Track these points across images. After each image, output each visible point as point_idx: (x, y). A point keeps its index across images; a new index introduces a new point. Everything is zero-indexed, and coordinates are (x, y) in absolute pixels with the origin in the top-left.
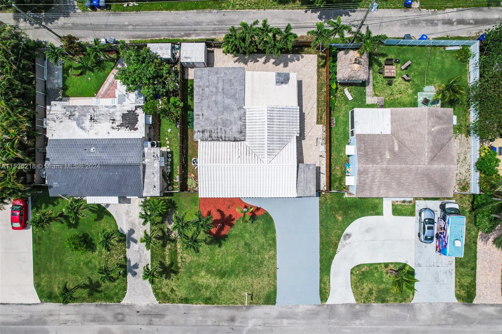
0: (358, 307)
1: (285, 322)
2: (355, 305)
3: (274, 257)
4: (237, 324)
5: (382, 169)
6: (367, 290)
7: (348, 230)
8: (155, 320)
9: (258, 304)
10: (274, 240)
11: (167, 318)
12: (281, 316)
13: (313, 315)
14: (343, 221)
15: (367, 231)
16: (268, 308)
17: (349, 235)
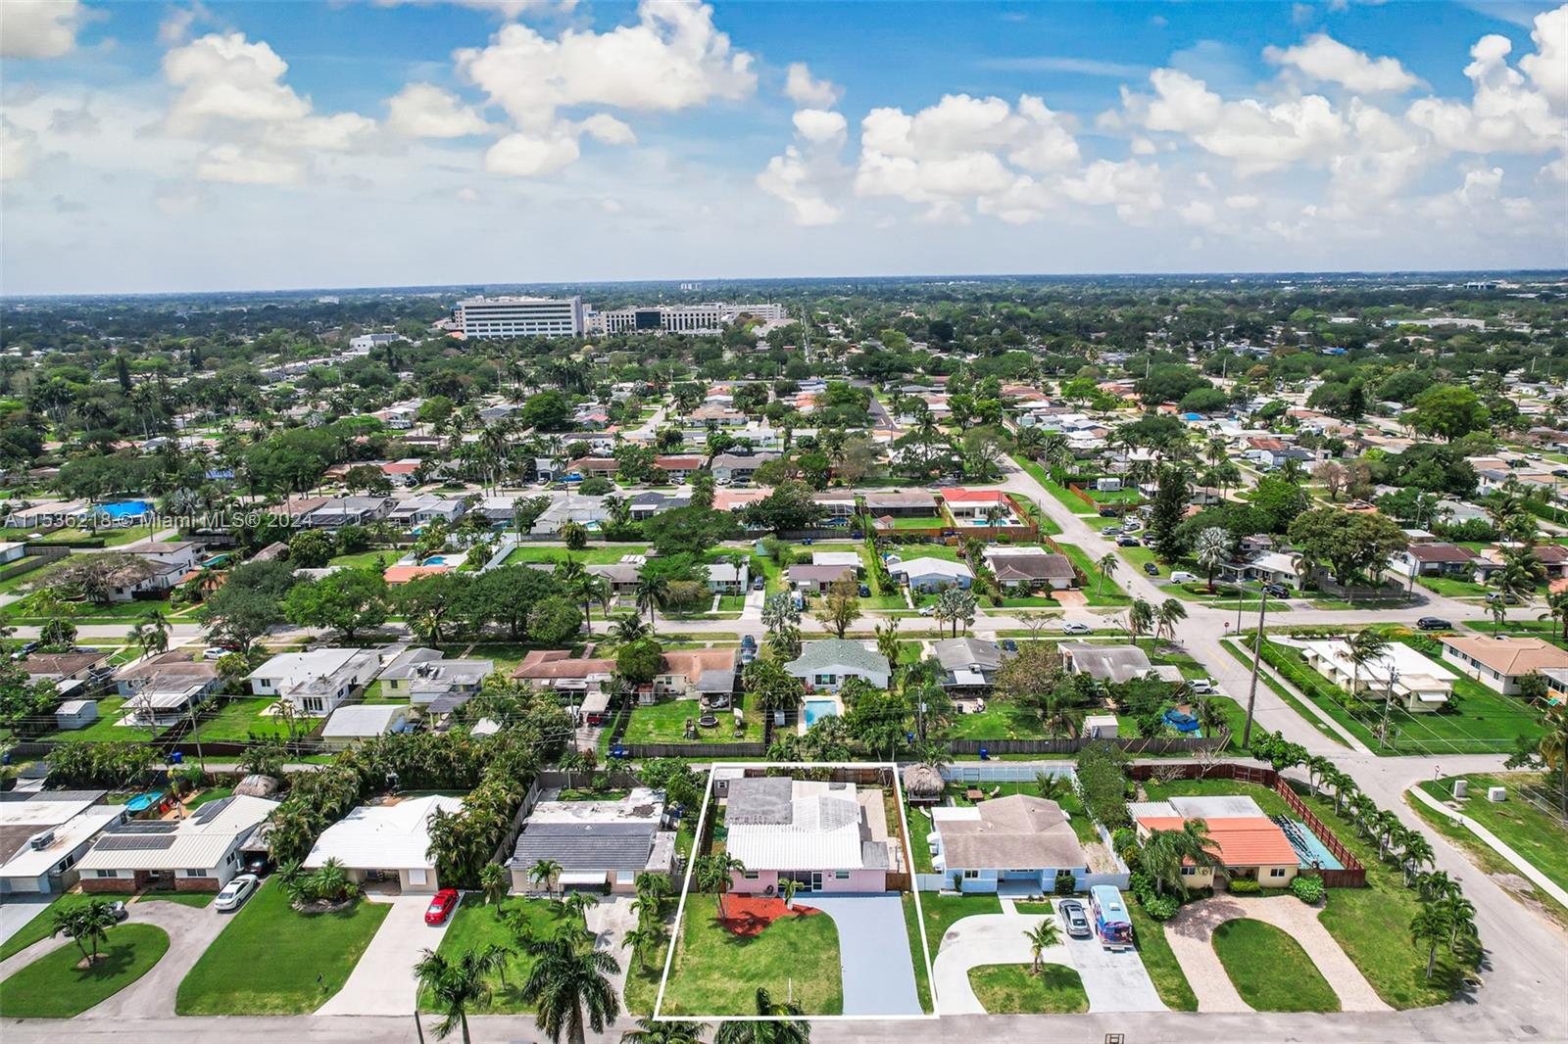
0: (991, 1017)
2: (985, 1015)
3: (836, 957)
6: (1001, 995)
7: (953, 929)
14: (942, 920)
15: (983, 930)
17: (954, 935)
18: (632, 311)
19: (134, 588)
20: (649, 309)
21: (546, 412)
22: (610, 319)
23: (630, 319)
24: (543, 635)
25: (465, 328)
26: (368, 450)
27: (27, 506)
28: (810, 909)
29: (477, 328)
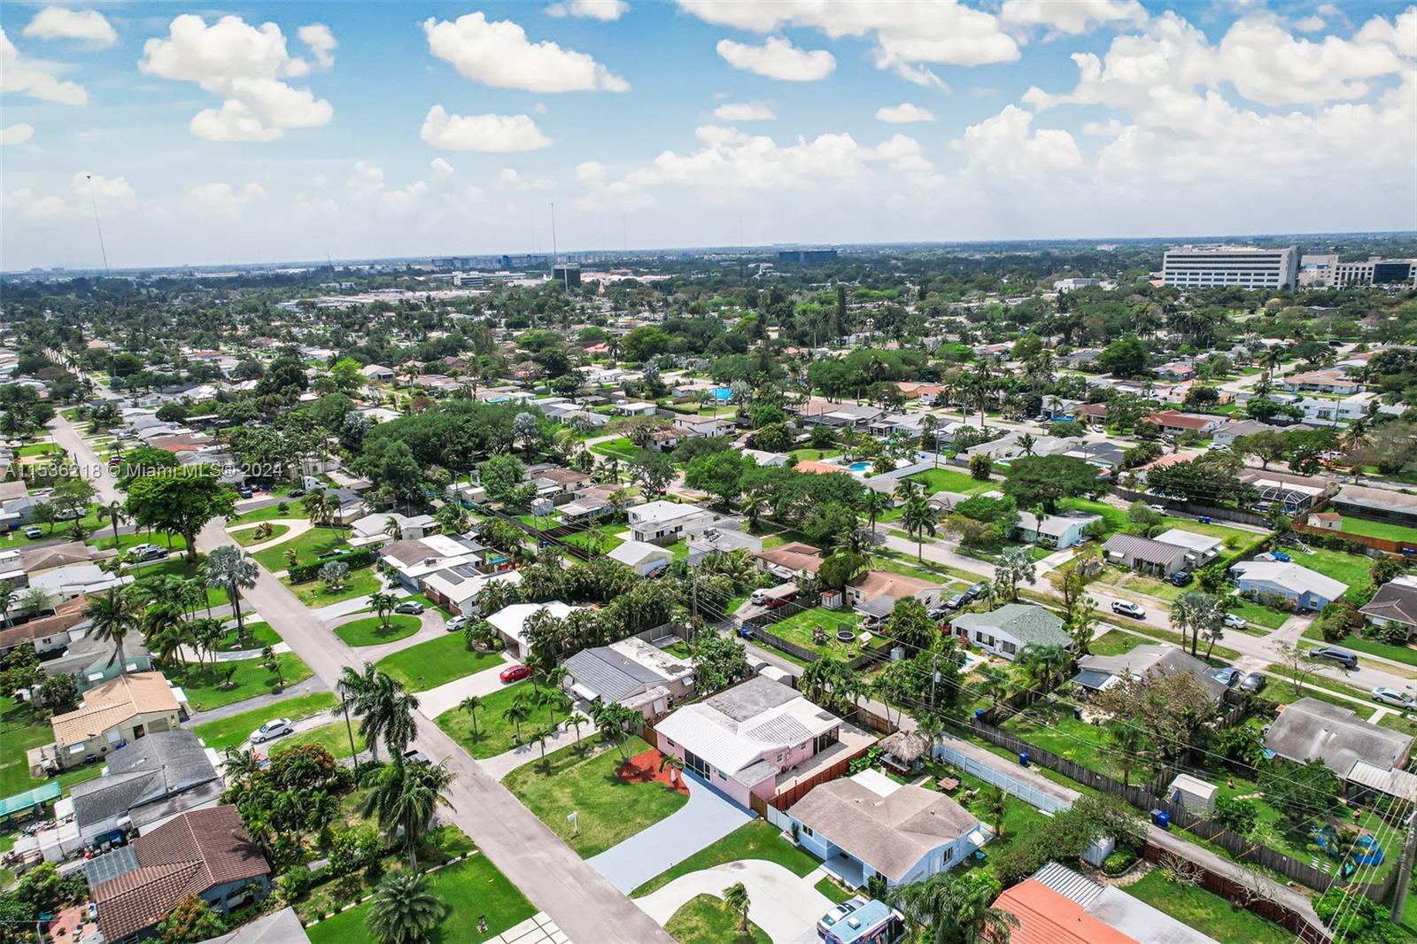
0: (658, 932)
1: (571, 879)
2: (658, 927)
3: (643, 827)
4: (528, 844)
5: (839, 803)
6: (693, 924)
7: (745, 862)
8: (476, 789)
9: (571, 846)
10: (664, 816)
11: (486, 795)
12: (575, 874)
13: (607, 897)
14: (752, 851)
15: (767, 878)
16: (573, 858)
17: (741, 866)
18: (1374, 262)
19: (663, 443)
20: (1398, 261)
21: (1120, 358)
22: (1341, 271)
23: (1367, 271)
24: (809, 532)
25: (1164, 276)
26: (931, 373)
27: (692, 383)
28: (685, 788)
29: (1176, 277)
